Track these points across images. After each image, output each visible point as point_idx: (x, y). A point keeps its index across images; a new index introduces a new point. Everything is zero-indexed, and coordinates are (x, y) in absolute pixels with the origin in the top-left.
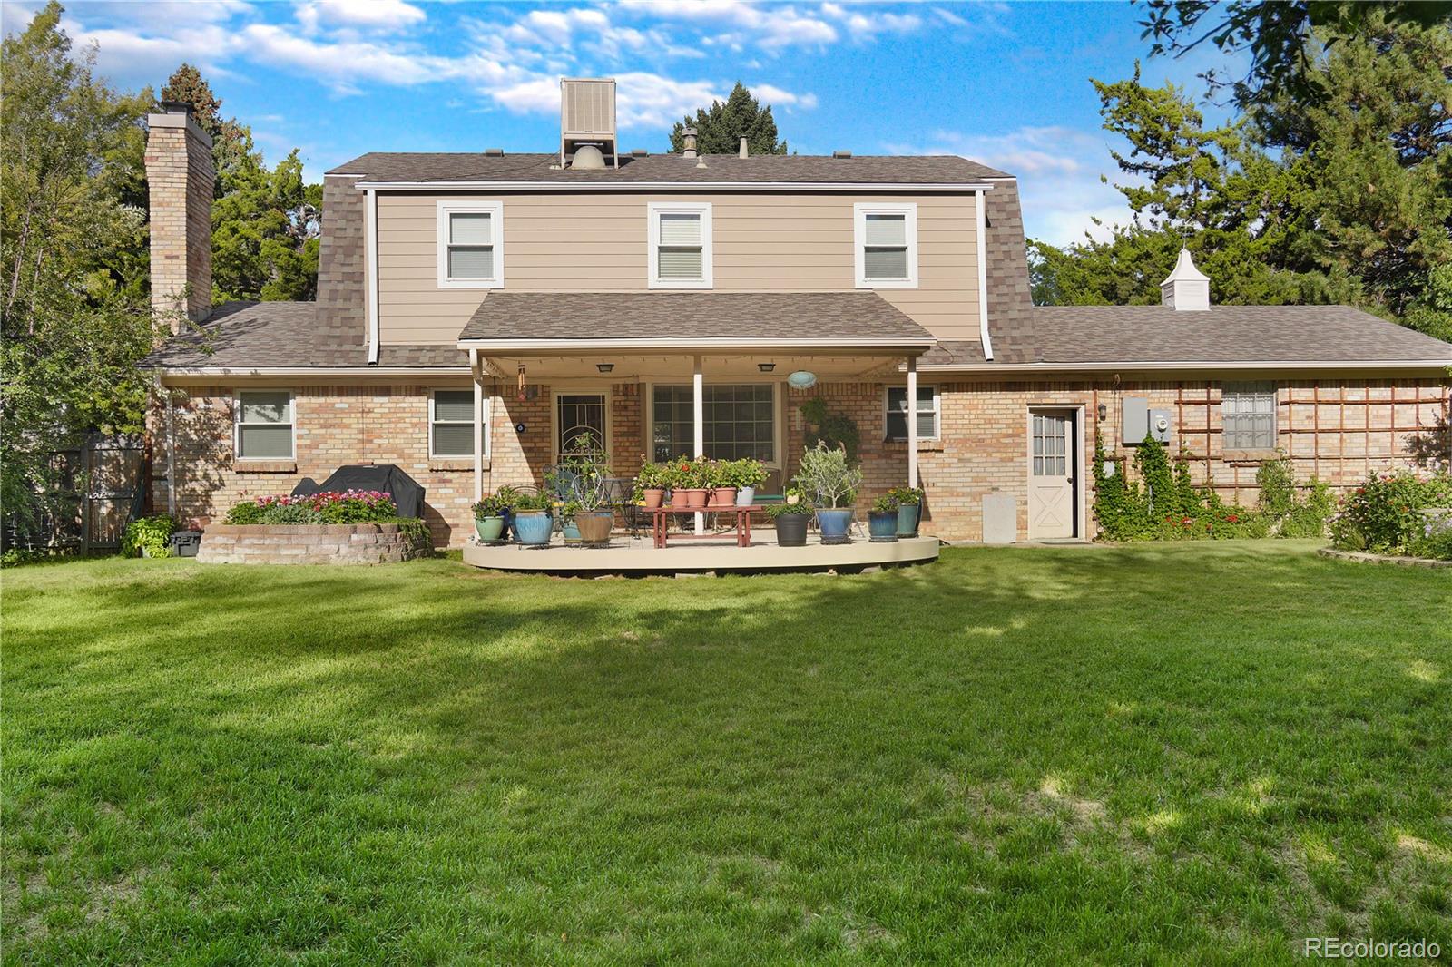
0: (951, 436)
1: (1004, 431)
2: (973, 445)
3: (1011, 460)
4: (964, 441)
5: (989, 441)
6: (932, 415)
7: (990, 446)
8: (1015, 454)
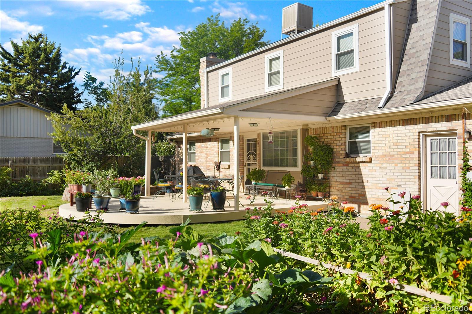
0: (376, 154)
1: (404, 150)
2: (387, 159)
3: (408, 168)
5: (396, 156)
6: (369, 141)
7: (395, 159)
8: (411, 165)
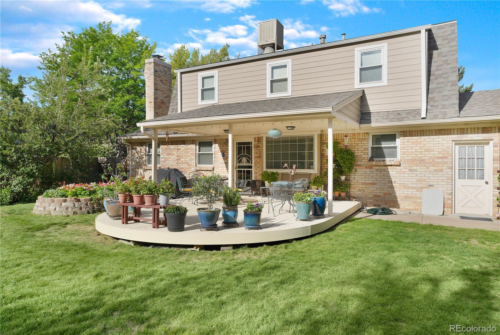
0: (405, 158)
1: (437, 155)
2: (418, 162)
3: (441, 171)
4: (413, 161)
5: (427, 161)
6: (396, 147)
7: (427, 163)
8: (444, 168)
